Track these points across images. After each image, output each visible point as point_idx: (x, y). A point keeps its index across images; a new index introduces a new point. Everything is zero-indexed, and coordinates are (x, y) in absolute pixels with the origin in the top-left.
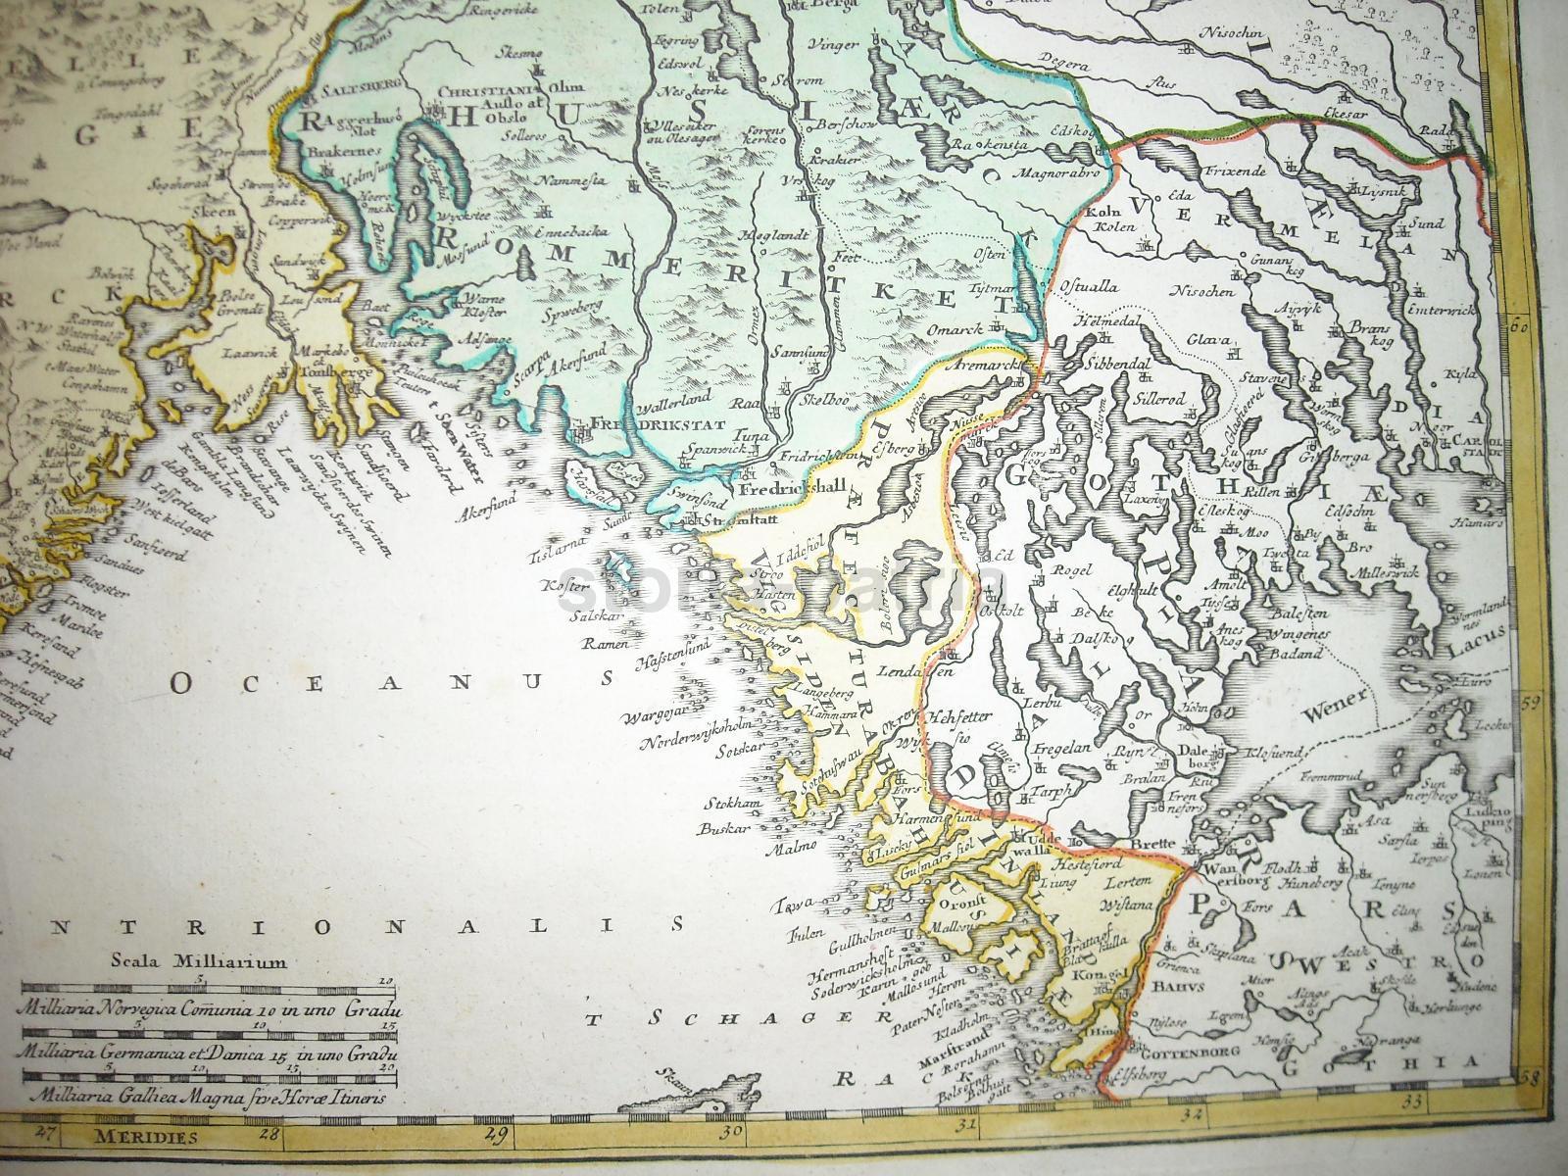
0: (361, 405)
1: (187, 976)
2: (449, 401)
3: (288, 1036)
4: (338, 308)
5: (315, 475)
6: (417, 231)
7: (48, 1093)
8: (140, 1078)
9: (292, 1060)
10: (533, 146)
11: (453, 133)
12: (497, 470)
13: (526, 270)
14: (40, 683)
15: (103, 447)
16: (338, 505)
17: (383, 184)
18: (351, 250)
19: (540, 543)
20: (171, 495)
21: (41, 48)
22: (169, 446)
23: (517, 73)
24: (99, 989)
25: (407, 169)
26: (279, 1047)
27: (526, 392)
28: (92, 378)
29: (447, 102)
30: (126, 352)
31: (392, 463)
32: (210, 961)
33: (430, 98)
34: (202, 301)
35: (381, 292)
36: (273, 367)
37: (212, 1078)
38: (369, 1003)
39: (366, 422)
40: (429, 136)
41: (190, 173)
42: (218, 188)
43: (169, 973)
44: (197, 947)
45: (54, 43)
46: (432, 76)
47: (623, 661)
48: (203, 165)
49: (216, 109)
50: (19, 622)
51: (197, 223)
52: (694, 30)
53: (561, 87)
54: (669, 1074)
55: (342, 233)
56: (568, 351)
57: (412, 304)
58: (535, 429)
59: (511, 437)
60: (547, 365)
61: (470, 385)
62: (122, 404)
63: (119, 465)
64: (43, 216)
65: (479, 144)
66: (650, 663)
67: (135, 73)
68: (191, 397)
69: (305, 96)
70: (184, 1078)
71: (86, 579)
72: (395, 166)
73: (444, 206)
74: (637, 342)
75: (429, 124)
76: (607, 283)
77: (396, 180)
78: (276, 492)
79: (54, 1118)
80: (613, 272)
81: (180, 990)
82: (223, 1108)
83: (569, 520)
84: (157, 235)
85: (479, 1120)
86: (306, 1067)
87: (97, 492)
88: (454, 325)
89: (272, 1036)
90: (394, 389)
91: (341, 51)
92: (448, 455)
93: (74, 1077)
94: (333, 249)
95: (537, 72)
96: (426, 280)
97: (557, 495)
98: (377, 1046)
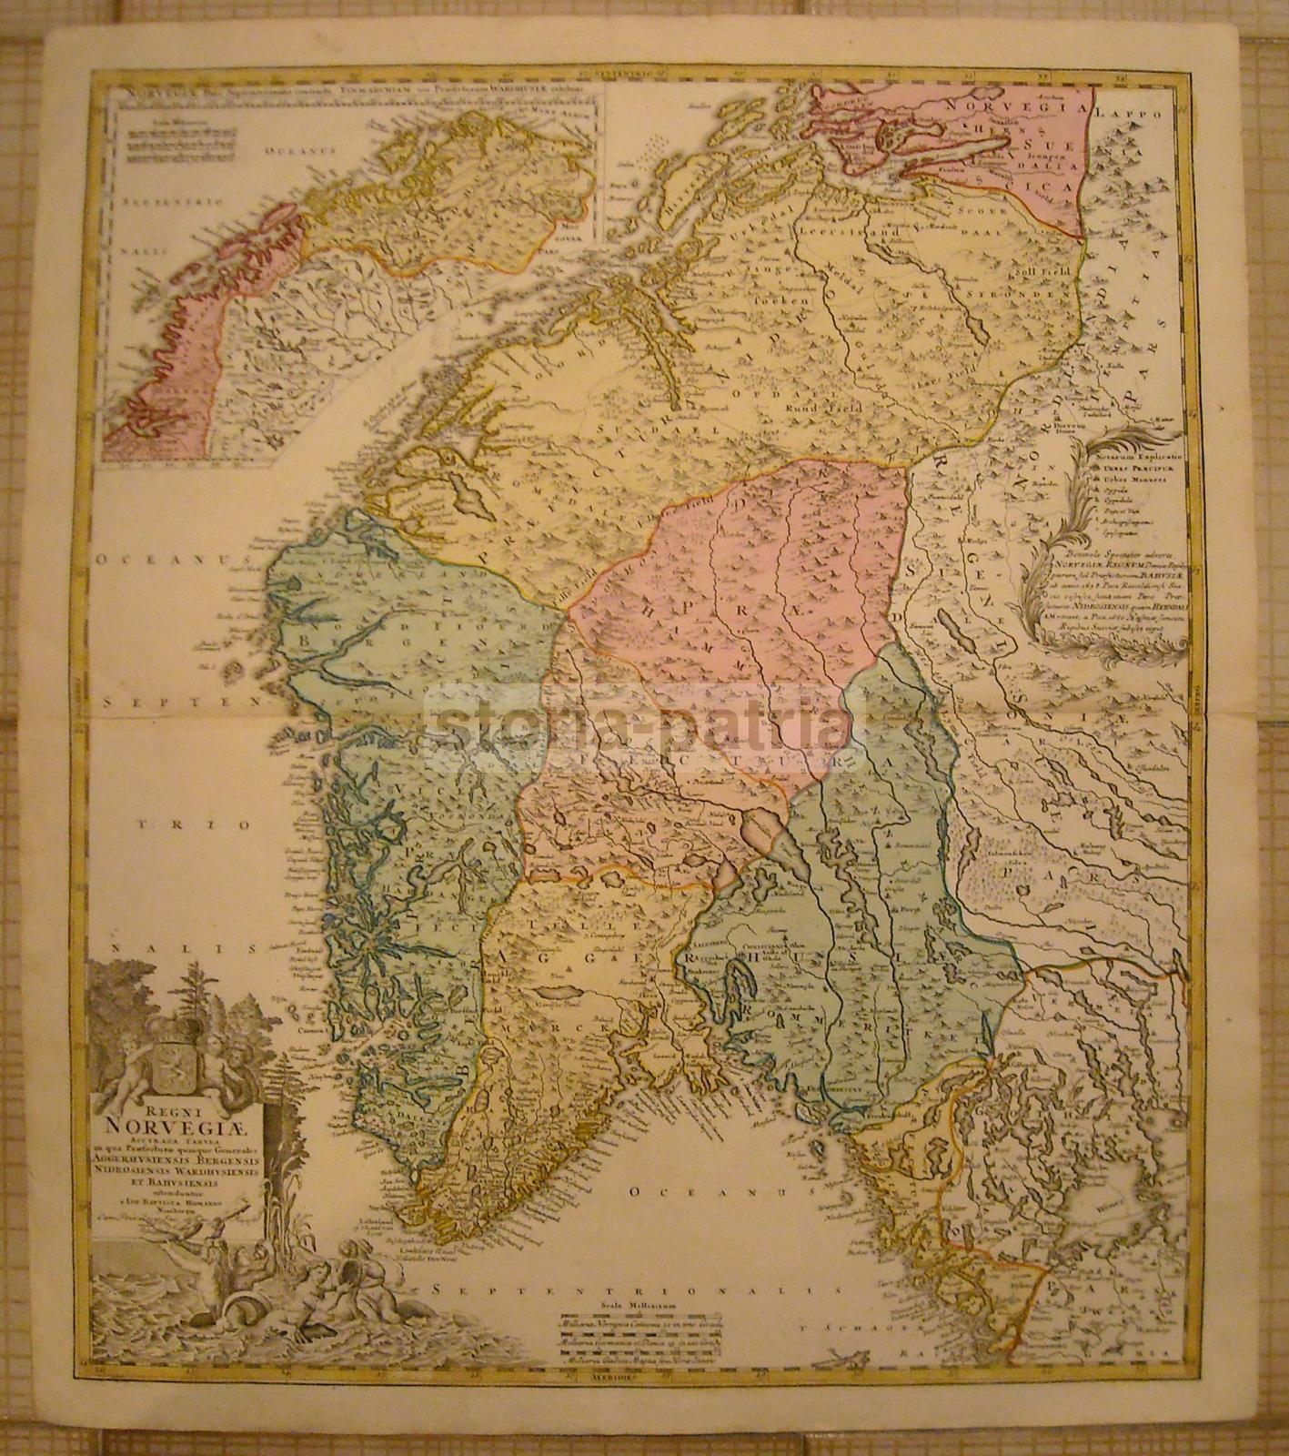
0: (711, 1080)
1: (634, 1311)
2: (748, 1078)
3: (676, 1335)
4: (701, 1039)
5: (692, 1107)
6: (735, 1006)
7: (571, 1360)
8: (612, 1353)
9: (676, 1345)
10: (783, 971)
11: (749, 964)
12: (768, 1107)
13: (780, 1023)
14: (573, 1191)
15: (602, 1093)
16: (702, 1120)
17: (720, 986)
18: (707, 1014)
19: (786, 1137)
20: (629, 1114)
21: (568, 918)
22: (630, 1093)
23: (777, 939)
24: (595, 1316)
25: (730, 979)
26: (671, 1339)
27: (781, 1075)
28: (596, 1064)
29: (747, 951)
30: (611, 1054)
31: (725, 1104)
32: (644, 1305)
33: (740, 949)
34: (643, 1034)
35: (720, 1032)
36: (673, 1062)
37: (643, 1353)
38: (710, 1321)
39: (714, 1086)
40: (740, 966)
41: (638, 978)
42: (650, 985)
43: (626, 1310)
44: (638, 1300)
45: (574, 916)
46: (740, 940)
47: (818, 1185)
48: (643, 975)
49: (648, 951)
50: (564, 1165)
51: (642, 1000)
52: (851, 922)
53: (795, 945)
54: (833, 1351)
55: (704, 1006)
56: (797, 1058)
57: (732, 1037)
58: (784, 1090)
59: (774, 1094)
60: (789, 1065)
61: (757, 1072)
62: (609, 1076)
63: (608, 1101)
64: (571, 992)
65: (760, 969)
66: (830, 1186)
67: (612, 933)
68: (639, 1073)
69: (686, 947)
70: (631, 1353)
71: (593, 1148)
72: (725, 978)
73: (745, 996)
74: (826, 1055)
75: (740, 961)
76: (814, 1030)
77: (725, 983)
78: (676, 1114)
79: (574, 1370)
80: (817, 1025)
81: (630, 1316)
82: (647, 1365)
83: (798, 1128)
84: (623, 1004)
85: (754, 1369)
86: (682, 1348)
87: (599, 1111)
88: (750, 1046)
89: (669, 1335)
90: (725, 1073)
91: (701, 927)
92: (748, 1101)
93: (584, 1353)
94: (699, 1013)
95: (785, 938)
96: (739, 1027)
97: (794, 1117)
98: (713, 1339)
